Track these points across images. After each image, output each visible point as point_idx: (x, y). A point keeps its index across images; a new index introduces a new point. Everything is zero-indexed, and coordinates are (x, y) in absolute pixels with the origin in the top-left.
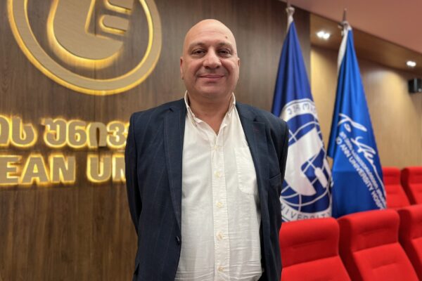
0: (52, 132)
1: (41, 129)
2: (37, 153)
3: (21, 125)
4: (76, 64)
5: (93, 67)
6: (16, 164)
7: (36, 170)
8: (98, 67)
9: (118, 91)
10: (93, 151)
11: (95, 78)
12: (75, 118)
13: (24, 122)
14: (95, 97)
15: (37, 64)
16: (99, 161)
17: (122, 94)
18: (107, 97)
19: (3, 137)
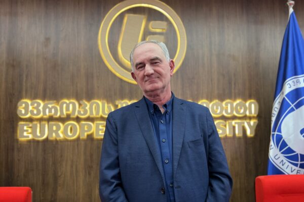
1: (116, 107)
3: (106, 105)
13: (108, 103)
19: (98, 112)
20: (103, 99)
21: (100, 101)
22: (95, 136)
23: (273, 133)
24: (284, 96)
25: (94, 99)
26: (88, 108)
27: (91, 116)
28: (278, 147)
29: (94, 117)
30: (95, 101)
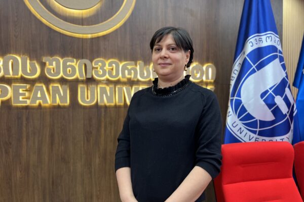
0: (51, 67)
1: (43, 65)
2: (40, 82)
3: (28, 62)
4: (68, 15)
5: (81, 16)
6: (26, 90)
7: (39, 95)
8: (85, 16)
9: (101, 34)
10: (82, 82)
11: (82, 25)
12: (68, 56)
13: (30, 60)
14: (83, 40)
15: (38, 16)
16: (87, 89)
17: (104, 37)
18: (92, 39)
20: (24, 54)
21: (20, 56)
22: (14, 104)
23: (232, 98)
24: (245, 56)
25: (10, 53)
26: (1, 64)
27: (7, 76)
28: (236, 114)
29: (11, 77)
30: (11, 55)
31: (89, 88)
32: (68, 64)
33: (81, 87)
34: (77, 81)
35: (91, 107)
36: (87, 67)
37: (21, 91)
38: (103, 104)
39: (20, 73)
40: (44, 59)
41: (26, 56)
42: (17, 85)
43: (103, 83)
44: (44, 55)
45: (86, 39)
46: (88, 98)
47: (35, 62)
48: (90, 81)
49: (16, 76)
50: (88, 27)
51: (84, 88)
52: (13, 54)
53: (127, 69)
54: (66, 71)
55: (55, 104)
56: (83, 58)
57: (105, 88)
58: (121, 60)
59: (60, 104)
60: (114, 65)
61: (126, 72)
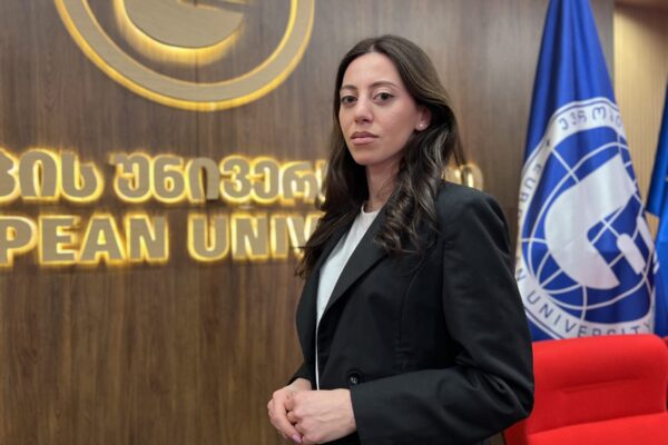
0: (128, 175)
1: (109, 172)
2: (104, 211)
3: (77, 164)
4: (165, 58)
5: (194, 61)
6: (72, 230)
7: (101, 240)
8: (201, 62)
10: (198, 208)
11: (197, 80)
12: (165, 151)
13: (82, 160)
14: (197, 114)
16: (209, 224)
17: (245, 108)
18: (218, 113)
19: (48, 186)
20: (66, 147)
21: (57, 151)
22: (42, 261)
23: (525, 240)
24: (552, 149)
25: (35, 145)
26: (14, 171)
27: (27, 198)
29: (37, 201)
30: (38, 150)
31: (213, 222)
32: (167, 168)
33: (195, 221)
34: (185, 207)
35: (216, 265)
36: (210, 176)
37: (60, 232)
38: (242, 257)
39: (59, 190)
40: (112, 159)
41: (72, 153)
42: (52, 217)
43: (242, 211)
44: (111, 149)
45: (206, 114)
46: (209, 244)
47: (91, 165)
48: (215, 206)
49: (49, 198)
50: (209, 85)
51: (202, 222)
52: (42, 147)
53: (296, 178)
54: (163, 185)
55: (137, 260)
56: (198, 155)
57: (248, 221)
58: (281, 159)
59: (149, 259)
60: (267, 170)
61: (294, 184)
